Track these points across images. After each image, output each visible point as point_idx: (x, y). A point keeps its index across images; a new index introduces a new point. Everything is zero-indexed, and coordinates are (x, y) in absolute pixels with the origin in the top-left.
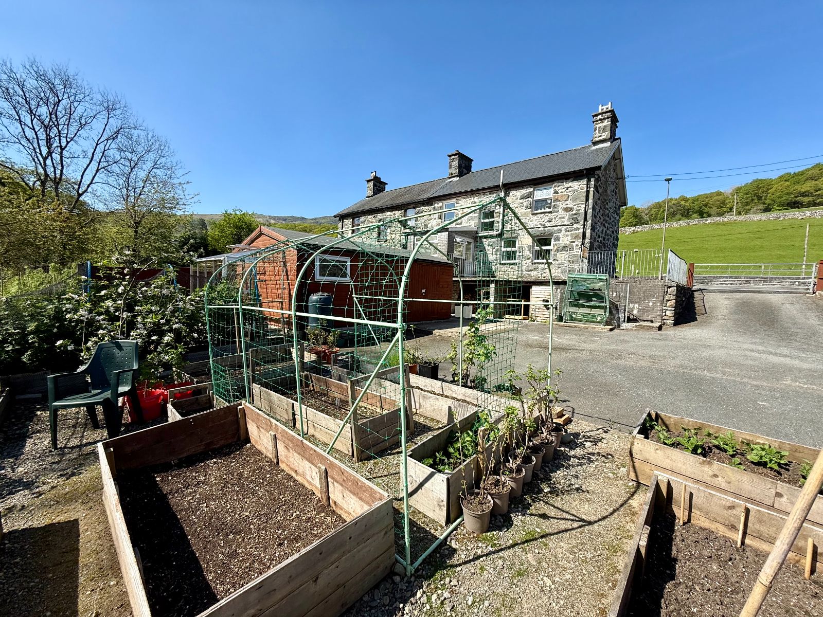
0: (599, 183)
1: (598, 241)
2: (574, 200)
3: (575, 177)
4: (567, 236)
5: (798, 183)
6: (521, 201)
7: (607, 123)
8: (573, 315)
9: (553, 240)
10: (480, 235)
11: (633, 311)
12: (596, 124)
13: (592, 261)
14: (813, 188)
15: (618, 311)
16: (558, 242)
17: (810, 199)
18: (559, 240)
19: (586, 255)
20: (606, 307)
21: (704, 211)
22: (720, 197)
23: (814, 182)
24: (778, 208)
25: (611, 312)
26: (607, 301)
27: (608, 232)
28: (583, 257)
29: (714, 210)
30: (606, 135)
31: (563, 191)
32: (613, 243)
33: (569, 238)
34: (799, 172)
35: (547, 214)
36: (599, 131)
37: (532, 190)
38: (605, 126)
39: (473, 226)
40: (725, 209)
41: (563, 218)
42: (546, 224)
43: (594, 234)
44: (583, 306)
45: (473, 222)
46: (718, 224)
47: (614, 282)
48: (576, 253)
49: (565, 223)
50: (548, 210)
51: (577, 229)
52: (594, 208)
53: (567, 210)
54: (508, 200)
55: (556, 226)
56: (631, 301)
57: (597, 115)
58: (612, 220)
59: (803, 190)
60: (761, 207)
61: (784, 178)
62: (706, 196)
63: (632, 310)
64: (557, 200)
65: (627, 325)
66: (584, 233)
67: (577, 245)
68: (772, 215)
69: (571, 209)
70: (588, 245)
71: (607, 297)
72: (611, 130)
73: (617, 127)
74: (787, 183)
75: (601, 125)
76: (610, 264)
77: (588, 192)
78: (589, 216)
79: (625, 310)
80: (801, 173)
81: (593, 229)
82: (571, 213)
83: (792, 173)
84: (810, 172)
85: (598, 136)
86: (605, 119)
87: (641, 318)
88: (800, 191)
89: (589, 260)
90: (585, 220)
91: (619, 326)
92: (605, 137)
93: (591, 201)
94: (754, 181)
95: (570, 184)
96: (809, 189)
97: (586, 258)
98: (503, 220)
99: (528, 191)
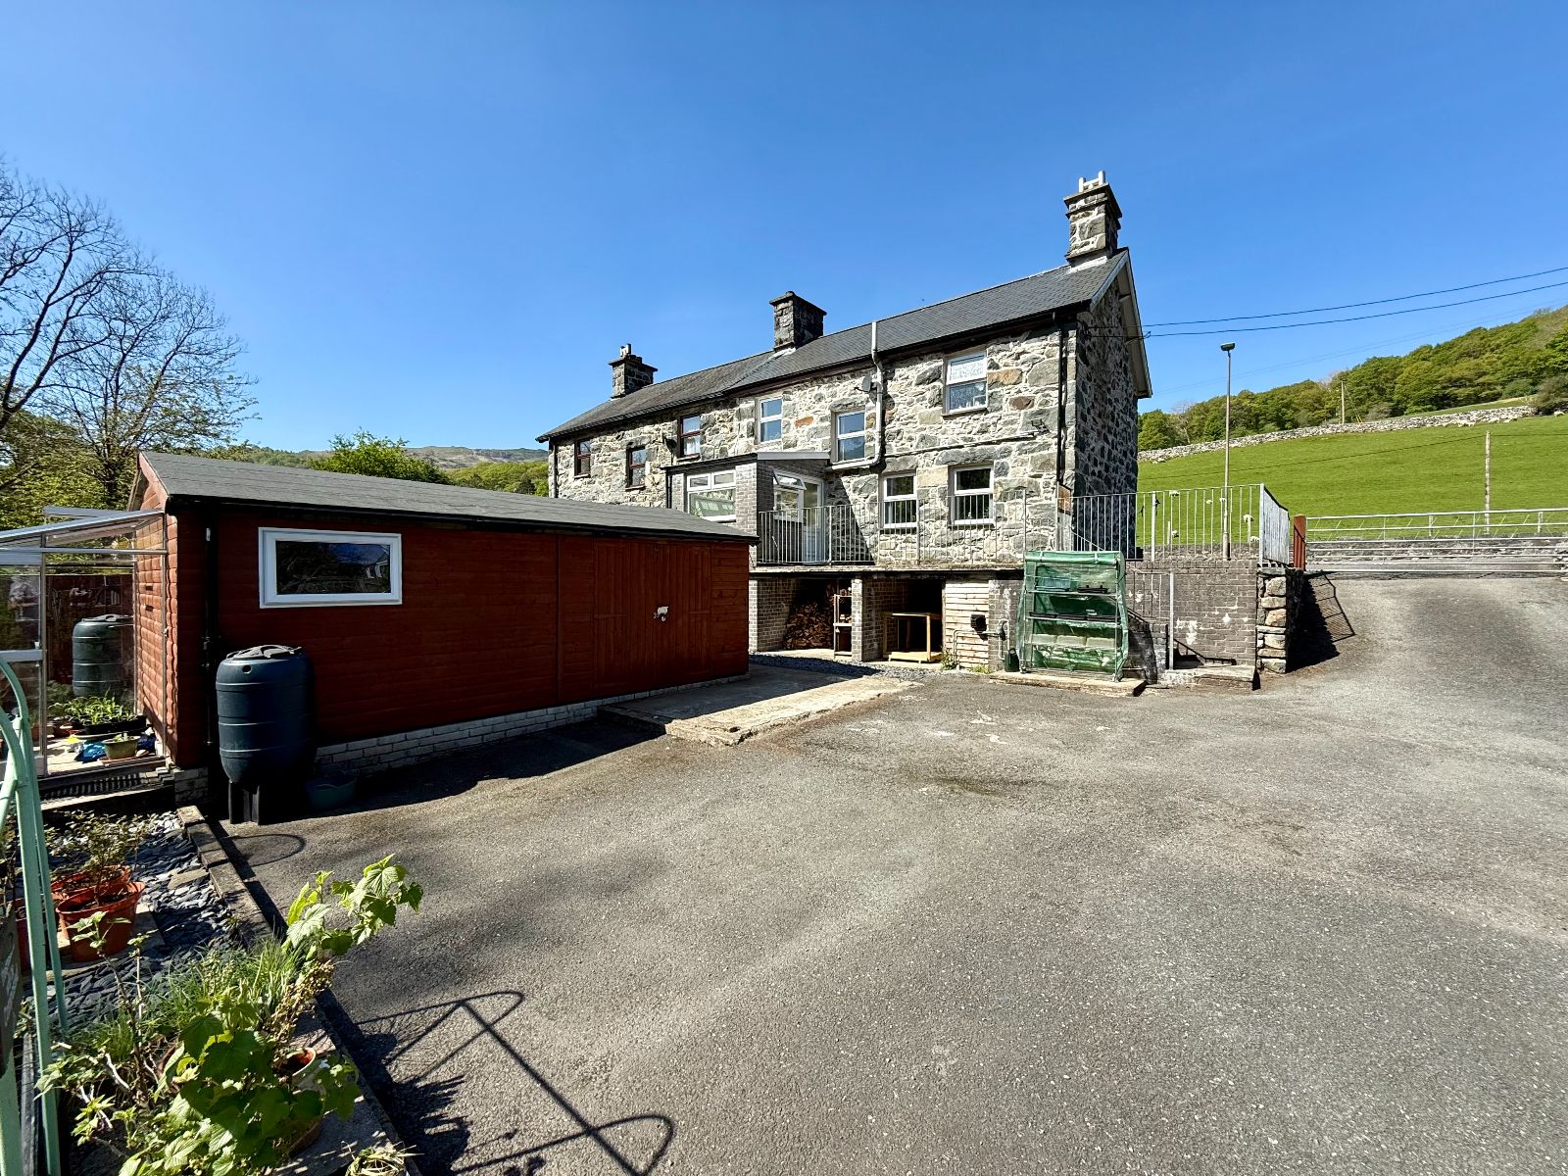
0: (1088, 343)
1: (1093, 473)
2: (1036, 380)
3: (1032, 330)
4: (1023, 463)
5: (1446, 363)
6: (920, 388)
7: (1098, 215)
8: (1044, 653)
9: (992, 473)
10: (834, 468)
11: (1184, 636)
12: (1075, 219)
13: (1081, 518)
14: (1472, 372)
15: (1150, 643)
16: (1003, 478)
17: (1469, 391)
18: (1006, 474)
19: (1068, 504)
20: (1120, 631)
21: (1286, 417)
22: (1312, 392)
23: (1473, 361)
24: (1415, 408)
25: (1133, 645)
26: (1123, 619)
27: (1114, 452)
28: (1061, 511)
29: (1303, 415)
30: (1097, 241)
31: (1009, 360)
32: (1128, 478)
33: (1029, 468)
34: (1446, 343)
35: (976, 417)
36: (1082, 233)
37: (941, 363)
38: (1094, 223)
39: (819, 449)
40: (1323, 413)
41: (1012, 422)
42: (976, 437)
43: (1084, 457)
44: (1067, 630)
45: (819, 441)
46: (1315, 439)
47: (1133, 567)
48: (1045, 502)
49: (1019, 434)
50: (978, 406)
51: (1046, 446)
52: (1078, 398)
53: (1021, 403)
54: (892, 388)
55: (999, 442)
56: (1178, 614)
57: (1075, 200)
58: (1121, 427)
59: (1455, 376)
60: (1385, 406)
61: (1421, 355)
62: (1288, 390)
63: (1184, 633)
64: (995, 383)
65: (1174, 676)
66: (1061, 454)
67: (1047, 484)
68: (1410, 421)
69: (1029, 402)
70: (1070, 483)
71: (1121, 607)
72: (1107, 231)
73: (1119, 227)
74: (1428, 364)
75: (1084, 220)
76: (1124, 523)
77: (1063, 362)
78: (1070, 416)
79: (1168, 636)
80: (1450, 346)
81: (1080, 445)
82: (1029, 410)
83: (1434, 346)
84: (1465, 343)
85: (1078, 244)
86: (1091, 207)
87: (1206, 654)
88: (1451, 378)
89: (1075, 516)
90: (1062, 425)
91: (1155, 678)
92: (1094, 246)
93: (1071, 381)
94: (1369, 361)
95: (1025, 346)
96: (1466, 373)
97: (1068, 513)
98: (882, 433)
99: (933, 366)
